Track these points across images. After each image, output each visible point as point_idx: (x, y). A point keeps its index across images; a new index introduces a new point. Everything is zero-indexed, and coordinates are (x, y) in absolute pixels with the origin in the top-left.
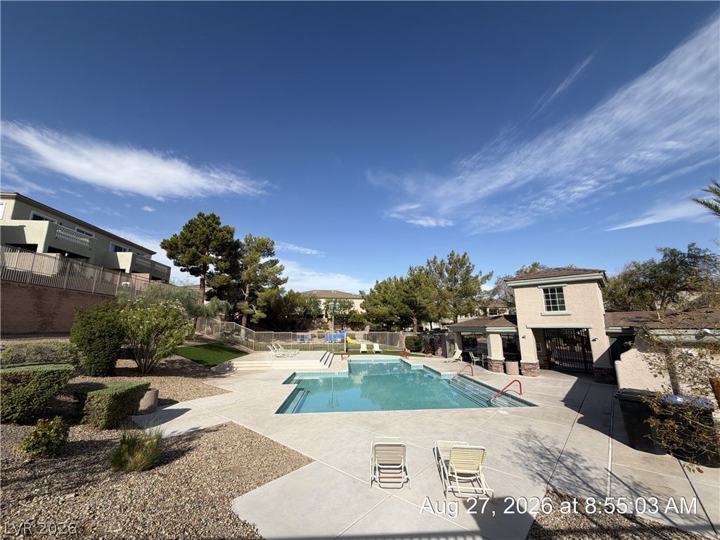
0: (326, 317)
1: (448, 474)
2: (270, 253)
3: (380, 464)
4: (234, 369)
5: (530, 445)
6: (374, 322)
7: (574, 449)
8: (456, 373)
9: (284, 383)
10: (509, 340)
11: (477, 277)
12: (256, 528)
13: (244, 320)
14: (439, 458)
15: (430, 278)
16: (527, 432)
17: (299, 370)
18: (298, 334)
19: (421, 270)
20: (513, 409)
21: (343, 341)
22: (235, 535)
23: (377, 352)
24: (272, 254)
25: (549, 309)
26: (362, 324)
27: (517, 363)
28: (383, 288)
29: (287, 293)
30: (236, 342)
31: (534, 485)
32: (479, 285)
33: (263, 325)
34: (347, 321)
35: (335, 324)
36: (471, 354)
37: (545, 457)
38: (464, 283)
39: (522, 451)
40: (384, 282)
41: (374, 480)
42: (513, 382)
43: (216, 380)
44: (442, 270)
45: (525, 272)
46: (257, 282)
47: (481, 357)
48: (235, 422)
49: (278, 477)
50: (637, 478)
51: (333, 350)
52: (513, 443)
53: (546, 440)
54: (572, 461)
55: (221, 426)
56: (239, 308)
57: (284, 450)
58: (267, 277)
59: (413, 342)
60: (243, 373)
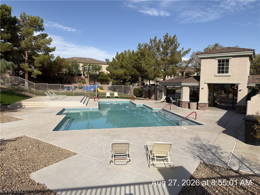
0: (84, 75)
1: (151, 157)
2: (41, 28)
3: (115, 154)
4: (23, 107)
5: (196, 143)
6: (114, 79)
7: (217, 144)
8: (161, 108)
9: (57, 114)
10: (194, 91)
11: (180, 52)
12: (45, 185)
13: (26, 75)
14: (147, 150)
15: (151, 51)
16: (195, 137)
17: (67, 107)
18: (65, 85)
19: (146, 46)
20: (190, 126)
21: (95, 91)
22: (33, 189)
23: (116, 97)
24: (42, 29)
25: (219, 72)
26: (107, 80)
27: (196, 103)
28: (121, 58)
29: (55, 58)
30: (23, 90)
31: (194, 161)
32: (181, 57)
33: (41, 79)
34: (97, 78)
35: (89, 80)
36: (171, 98)
37: (202, 148)
38: (172, 56)
39: (192, 146)
40: (122, 54)
41: (112, 161)
42: (192, 113)
43: (11, 113)
44: (159, 46)
45: (210, 49)
46: (33, 50)
47: (176, 100)
48: (27, 136)
49: (57, 162)
50: (244, 156)
51: (89, 96)
52: (187, 143)
53: (205, 141)
54: (215, 149)
55: (19, 138)
56: (22, 67)
57: (59, 149)
58: (40, 46)
59: (138, 91)
60: (29, 109)
